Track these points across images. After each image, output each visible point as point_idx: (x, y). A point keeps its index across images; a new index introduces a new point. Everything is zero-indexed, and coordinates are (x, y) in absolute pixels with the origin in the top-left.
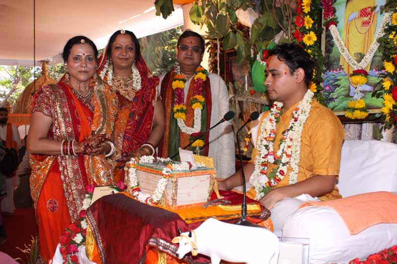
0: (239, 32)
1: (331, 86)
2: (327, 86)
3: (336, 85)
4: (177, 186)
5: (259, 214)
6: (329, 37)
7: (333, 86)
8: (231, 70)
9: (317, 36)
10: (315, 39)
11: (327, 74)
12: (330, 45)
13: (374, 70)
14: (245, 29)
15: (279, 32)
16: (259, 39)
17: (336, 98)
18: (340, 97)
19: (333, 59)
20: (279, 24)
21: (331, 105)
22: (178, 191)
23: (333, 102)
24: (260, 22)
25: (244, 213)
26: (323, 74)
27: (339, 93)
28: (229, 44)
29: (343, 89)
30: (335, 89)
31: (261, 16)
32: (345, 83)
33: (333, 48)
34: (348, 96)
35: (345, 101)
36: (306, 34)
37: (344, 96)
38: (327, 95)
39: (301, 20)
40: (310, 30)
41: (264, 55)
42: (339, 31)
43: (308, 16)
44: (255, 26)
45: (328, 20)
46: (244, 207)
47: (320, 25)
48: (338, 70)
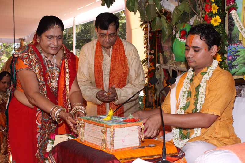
0: (163, 17)
1: (233, 57)
2: (230, 56)
3: (237, 55)
4: (113, 134)
5: (176, 155)
6: (231, 19)
7: (234, 56)
8: (161, 44)
9: (221, 19)
10: (220, 21)
11: (229, 47)
12: (232, 25)
14: (169, 14)
15: (193, 16)
16: (179, 21)
17: (237, 65)
18: (240, 65)
19: (234, 35)
20: (193, 10)
21: (233, 70)
22: (115, 138)
23: (235, 68)
24: (179, 9)
25: (164, 154)
26: (226, 47)
27: (239, 61)
28: (156, 26)
29: (242, 58)
30: (236, 59)
31: (180, 4)
32: (243, 54)
33: (234, 28)
35: (244, 68)
36: (213, 17)
37: (243, 63)
38: (230, 63)
39: (209, 7)
40: (216, 14)
41: (182, 34)
42: (238, 14)
43: (214, 4)
44: (175, 12)
45: (230, 6)
46: (164, 150)
47: (223, 10)
48: (238, 44)
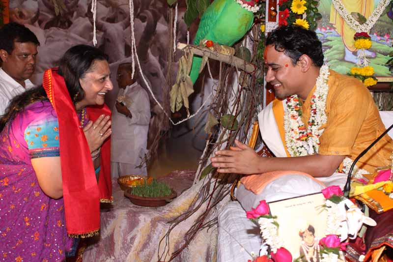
3: (326, 46)
13: (375, 35)
17: (327, 61)
27: (330, 56)
29: (335, 52)
32: (339, 45)
34: (343, 60)
35: (339, 66)
37: (337, 59)
48: (328, 28)
